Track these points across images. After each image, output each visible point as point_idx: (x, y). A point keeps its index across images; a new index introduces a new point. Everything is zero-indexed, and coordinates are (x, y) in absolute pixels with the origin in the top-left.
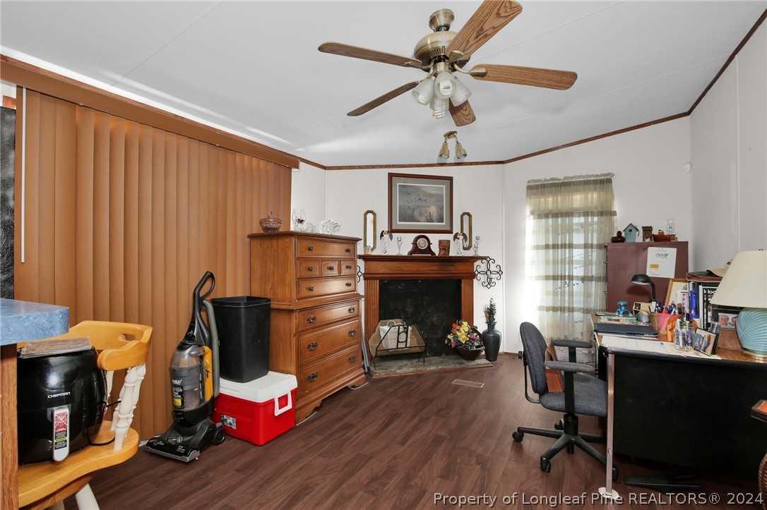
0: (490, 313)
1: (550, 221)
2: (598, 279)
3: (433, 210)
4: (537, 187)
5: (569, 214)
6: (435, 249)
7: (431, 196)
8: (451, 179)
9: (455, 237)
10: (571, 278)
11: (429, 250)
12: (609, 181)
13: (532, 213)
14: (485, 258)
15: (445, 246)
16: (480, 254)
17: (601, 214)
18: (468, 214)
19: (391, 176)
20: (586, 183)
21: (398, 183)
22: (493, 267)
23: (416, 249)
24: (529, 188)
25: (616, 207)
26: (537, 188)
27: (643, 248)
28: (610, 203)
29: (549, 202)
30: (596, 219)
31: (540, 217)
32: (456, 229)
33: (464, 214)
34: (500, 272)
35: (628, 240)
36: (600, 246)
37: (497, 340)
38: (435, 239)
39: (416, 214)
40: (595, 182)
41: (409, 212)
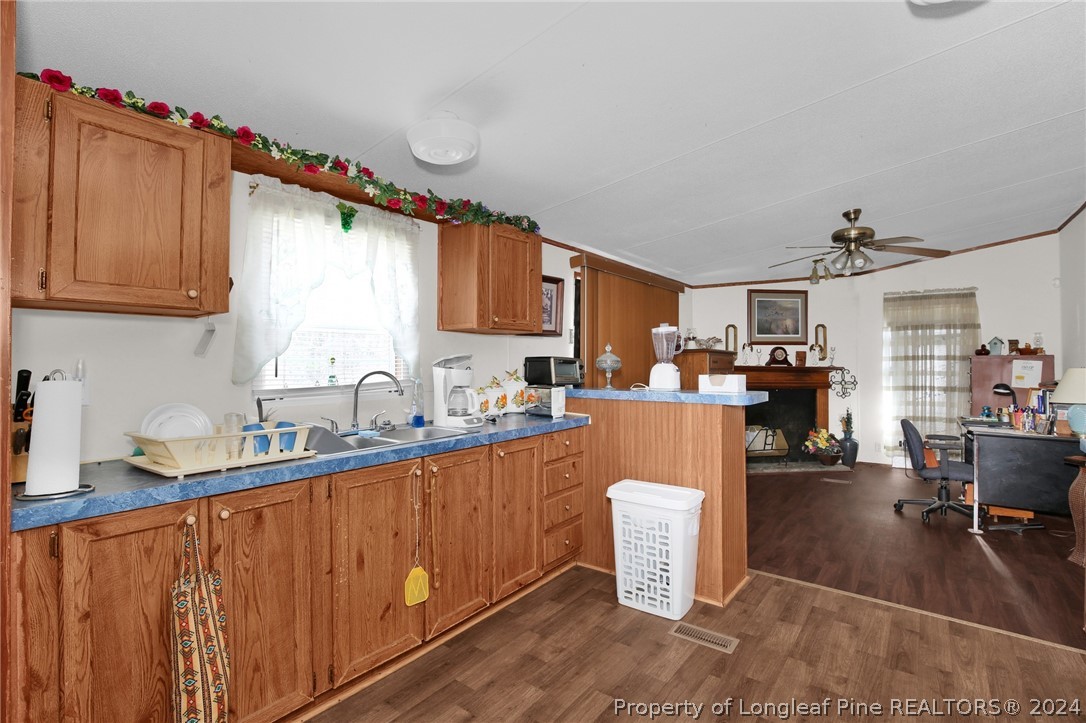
0: (847, 421)
1: (902, 332)
2: (961, 390)
3: (789, 323)
4: (894, 299)
5: (931, 327)
6: (792, 360)
7: (787, 309)
8: (806, 293)
9: (812, 348)
10: (932, 388)
11: (785, 361)
12: (973, 295)
13: (889, 324)
14: (841, 369)
15: (801, 356)
16: (836, 365)
17: (964, 327)
18: (823, 326)
19: (750, 292)
20: (948, 296)
21: (757, 299)
22: (848, 378)
23: (773, 360)
24: (886, 300)
25: (982, 320)
26: (894, 301)
27: (1008, 360)
28: (976, 315)
29: (909, 314)
30: (959, 331)
31: (898, 329)
32: (811, 340)
33: (819, 326)
34: (855, 383)
35: (992, 353)
36: (963, 358)
37: (855, 447)
38: (792, 351)
39: (773, 326)
40: (957, 296)
41: (767, 325)
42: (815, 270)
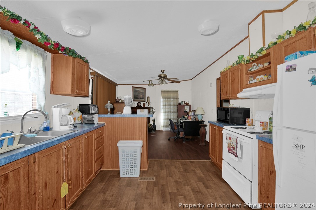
0: (154, 121)
1: (165, 99)
2: (176, 112)
3: (141, 96)
4: (163, 91)
5: (170, 98)
6: (142, 105)
7: (141, 92)
8: (145, 88)
9: (146, 103)
10: (170, 112)
11: (141, 106)
12: (178, 92)
13: (162, 97)
14: (153, 108)
15: (144, 104)
16: (151, 107)
17: (176, 98)
18: (149, 97)
19: (133, 87)
20: (173, 91)
21: (134, 89)
22: (154, 110)
23: (138, 105)
24: (162, 91)
25: (179, 97)
26: (163, 92)
27: (184, 106)
28: (178, 96)
29: (166, 95)
30: (175, 99)
31: (164, 98)
32: (146, 101)
33: (148, 97)
34: (155, 111)
35: (181, 104)
36: (176, 105)
37: (156, 126)
38: (142, 103)
39: (138, 97)
40: (175, 91)
41: (136, 96)
42: (149, 83)
